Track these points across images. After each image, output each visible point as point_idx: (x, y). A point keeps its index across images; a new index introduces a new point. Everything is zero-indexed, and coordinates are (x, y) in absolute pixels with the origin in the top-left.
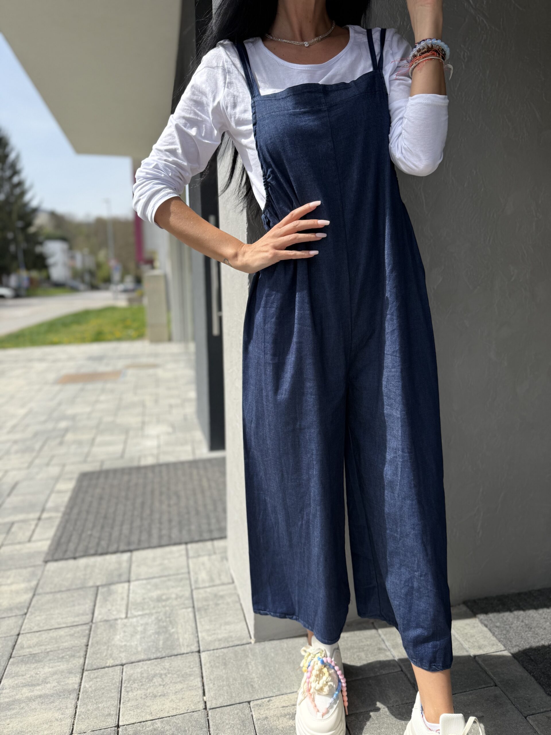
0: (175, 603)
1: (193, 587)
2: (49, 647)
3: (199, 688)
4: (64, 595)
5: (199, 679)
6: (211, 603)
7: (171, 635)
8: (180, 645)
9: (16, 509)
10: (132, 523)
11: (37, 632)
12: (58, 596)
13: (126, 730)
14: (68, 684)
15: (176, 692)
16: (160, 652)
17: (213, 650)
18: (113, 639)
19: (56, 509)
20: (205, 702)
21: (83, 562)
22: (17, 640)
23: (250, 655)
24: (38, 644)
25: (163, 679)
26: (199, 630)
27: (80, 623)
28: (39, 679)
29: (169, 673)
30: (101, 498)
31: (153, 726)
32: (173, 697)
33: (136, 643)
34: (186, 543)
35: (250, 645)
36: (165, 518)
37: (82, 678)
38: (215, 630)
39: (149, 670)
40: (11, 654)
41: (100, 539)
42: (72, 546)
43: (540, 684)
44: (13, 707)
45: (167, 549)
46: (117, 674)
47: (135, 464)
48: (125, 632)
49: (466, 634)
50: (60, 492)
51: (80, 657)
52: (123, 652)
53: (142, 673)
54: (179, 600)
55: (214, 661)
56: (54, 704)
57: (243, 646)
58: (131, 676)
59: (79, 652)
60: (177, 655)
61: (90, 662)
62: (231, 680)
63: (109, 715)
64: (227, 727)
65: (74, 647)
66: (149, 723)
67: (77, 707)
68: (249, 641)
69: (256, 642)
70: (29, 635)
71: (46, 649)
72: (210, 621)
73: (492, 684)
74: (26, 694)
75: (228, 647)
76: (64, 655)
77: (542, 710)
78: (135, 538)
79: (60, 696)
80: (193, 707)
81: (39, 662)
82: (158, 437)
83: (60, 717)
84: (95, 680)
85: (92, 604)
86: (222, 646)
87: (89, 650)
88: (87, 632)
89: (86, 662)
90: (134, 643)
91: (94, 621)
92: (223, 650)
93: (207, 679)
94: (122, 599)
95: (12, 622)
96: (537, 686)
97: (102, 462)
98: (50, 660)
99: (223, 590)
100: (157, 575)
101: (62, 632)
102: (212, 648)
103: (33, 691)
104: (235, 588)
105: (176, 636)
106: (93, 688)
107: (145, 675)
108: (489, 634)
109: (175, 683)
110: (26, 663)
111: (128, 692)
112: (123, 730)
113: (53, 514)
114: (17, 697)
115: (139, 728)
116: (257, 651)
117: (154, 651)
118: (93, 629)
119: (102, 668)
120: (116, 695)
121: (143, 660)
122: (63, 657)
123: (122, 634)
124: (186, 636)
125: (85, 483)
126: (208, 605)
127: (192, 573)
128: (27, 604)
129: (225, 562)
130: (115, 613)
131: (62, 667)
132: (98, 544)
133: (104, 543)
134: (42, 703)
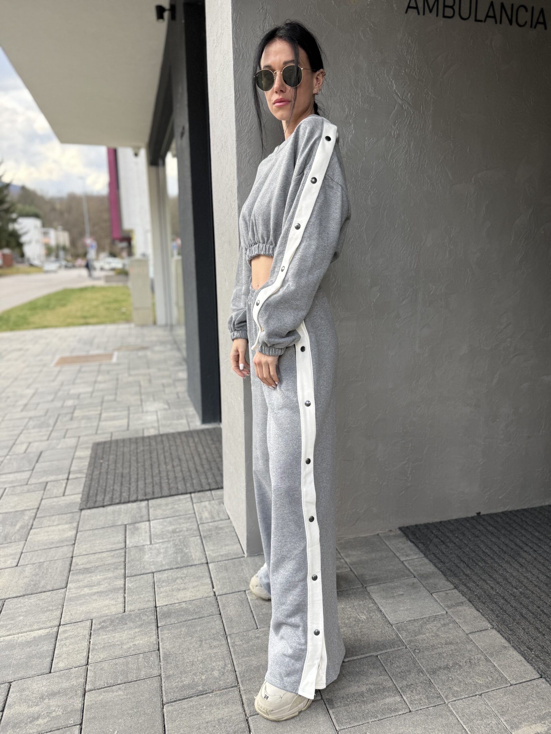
0: (186, 533)
1: (199, 523)
2: (97, 563)
3: (209, 584)
4: (101, 531)
5: (209, 579)
6: (213, 532)
7: (186, 554)
8: (193, 559)
9: (46, 472)
10: (145, 479)
11: (86, 555)
12: (96, 531)
13: (162, 608)
14: (116, 585)
15: (194, 587)
16: (179, 564)
17: (218, 562)
18: (143, 558)
19: (80, 472)
20: (215, 592)
21: (110, 509)
22: (72, 560)
23: (244, 564)
24: (89, 562)
25: (183, 580)
26: (206, 550)
27: (117, 548)
28: (94, 583)
29: (187, 577)
30: (116, 462)
31: (180, 605)
32: (192, 590)
33: (160, 559)
34: (191, 493)
35: (244, 558)
36: (171, 475)
37: (125, 582)
38: (218, 550)
39: (173, 575)
40: (70, 569)
41: (121, 493)
42: (99, 498)
43: (445, 575)
44: (80, 599)
45: (176, 498)
46: (150, 578)
47: (141, 435)
48: (151, 553)
49: (399, 548)
50: (80, 458)
51: (121, 569)
52: (152, 565)
53: (167, 577)
54: (189, 531)
55: (219, 568)
56: (109, 596)
57: (239, 559)
58: (160, 579)
59: (120, 566)
60: (191, 566)
61: (130, 572)
62: (232, 579)
63: (149, 601)
64: (231, 604)
65: (115, 563)
66: (177, 605)
67: (125, 597)
68: (243, 555)
69: (247, 557)
70: (80, 557)
71: (95, 565)
72: (214, 544)
73: (413, 576)
74: (88, 592)
75: (228, 560)
76: (109, 568)
77: (443, 590)
78: (149, 490)
79: (112, 592)
80: (206, 595)
81: (91, 572)
82: (156, 412)
83: (114, 603)
84: (135, 582)
85: (123, 536)
86: (224, 559)
87: (127, 565)
88: (123, 554)
89: (127, 572)
90: (159, 559)
91: (127, 547)
92: (224, 562)
93: (214, 579)
94: (146, 532)
95: (65, 549)
96: (442, 576)
97: (112, 434)
98: (100, 571)
99: (221, 524)
100: (170, 516)
101: (104, 555)
102: (216, 560)
103: (92, 590)
104: (231, 522)
105: (190, 554)
106: (135, 587)
107: (170, 578)
108: (414, 548)
109: (192, 582)
110: (83, 574)
111: (160, 588)
112: (159, 609)
113: (79, 475)
114: (81, 593)
115: (170, 607)
116: (249, 561)
117: (174, 564)
118: (127, 552)
119: (138, 575)
120: (151, 589)
121: (168, 570)
122: (109, 570)
123: (150, 555)
124: (197, 554)
125: (100, 451)
126: (212, 534)
127: (197, 514)
128: (73, 538)
129: (222, 504)
130: (142, 541)
131: (109, 575)
132: (121, 495)
133: (125, 495)
134: (100, 596)
